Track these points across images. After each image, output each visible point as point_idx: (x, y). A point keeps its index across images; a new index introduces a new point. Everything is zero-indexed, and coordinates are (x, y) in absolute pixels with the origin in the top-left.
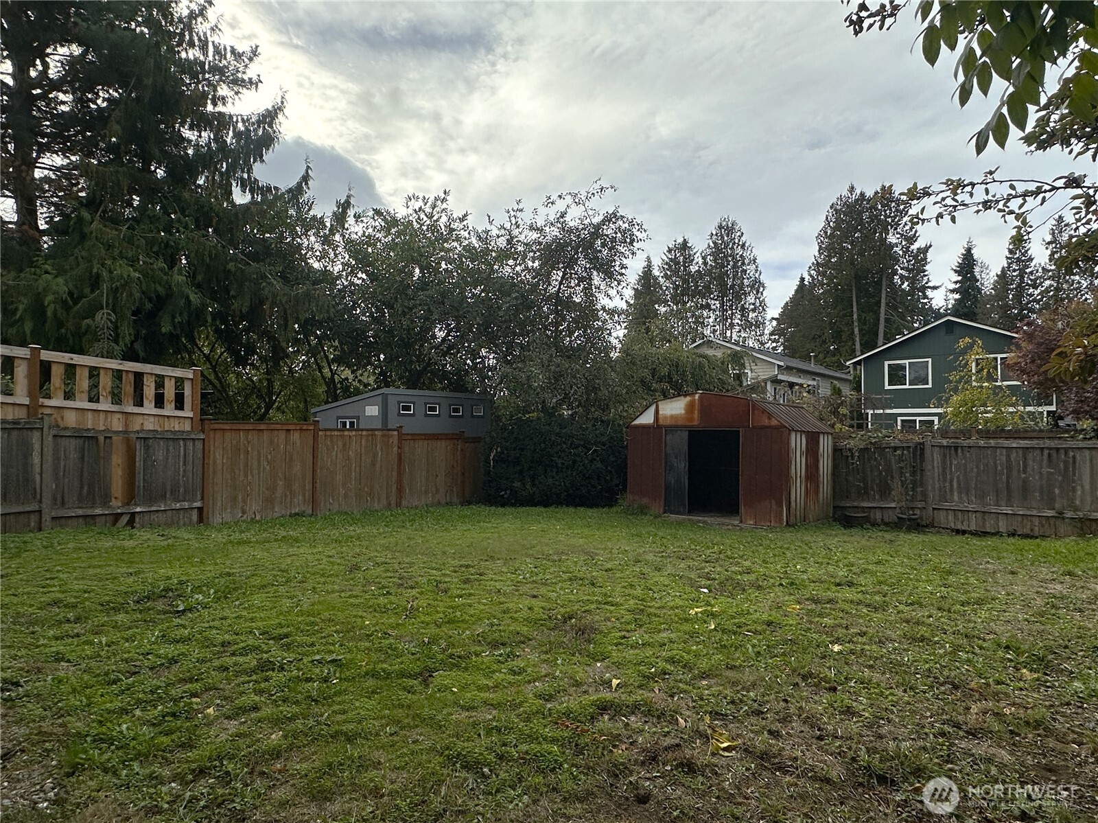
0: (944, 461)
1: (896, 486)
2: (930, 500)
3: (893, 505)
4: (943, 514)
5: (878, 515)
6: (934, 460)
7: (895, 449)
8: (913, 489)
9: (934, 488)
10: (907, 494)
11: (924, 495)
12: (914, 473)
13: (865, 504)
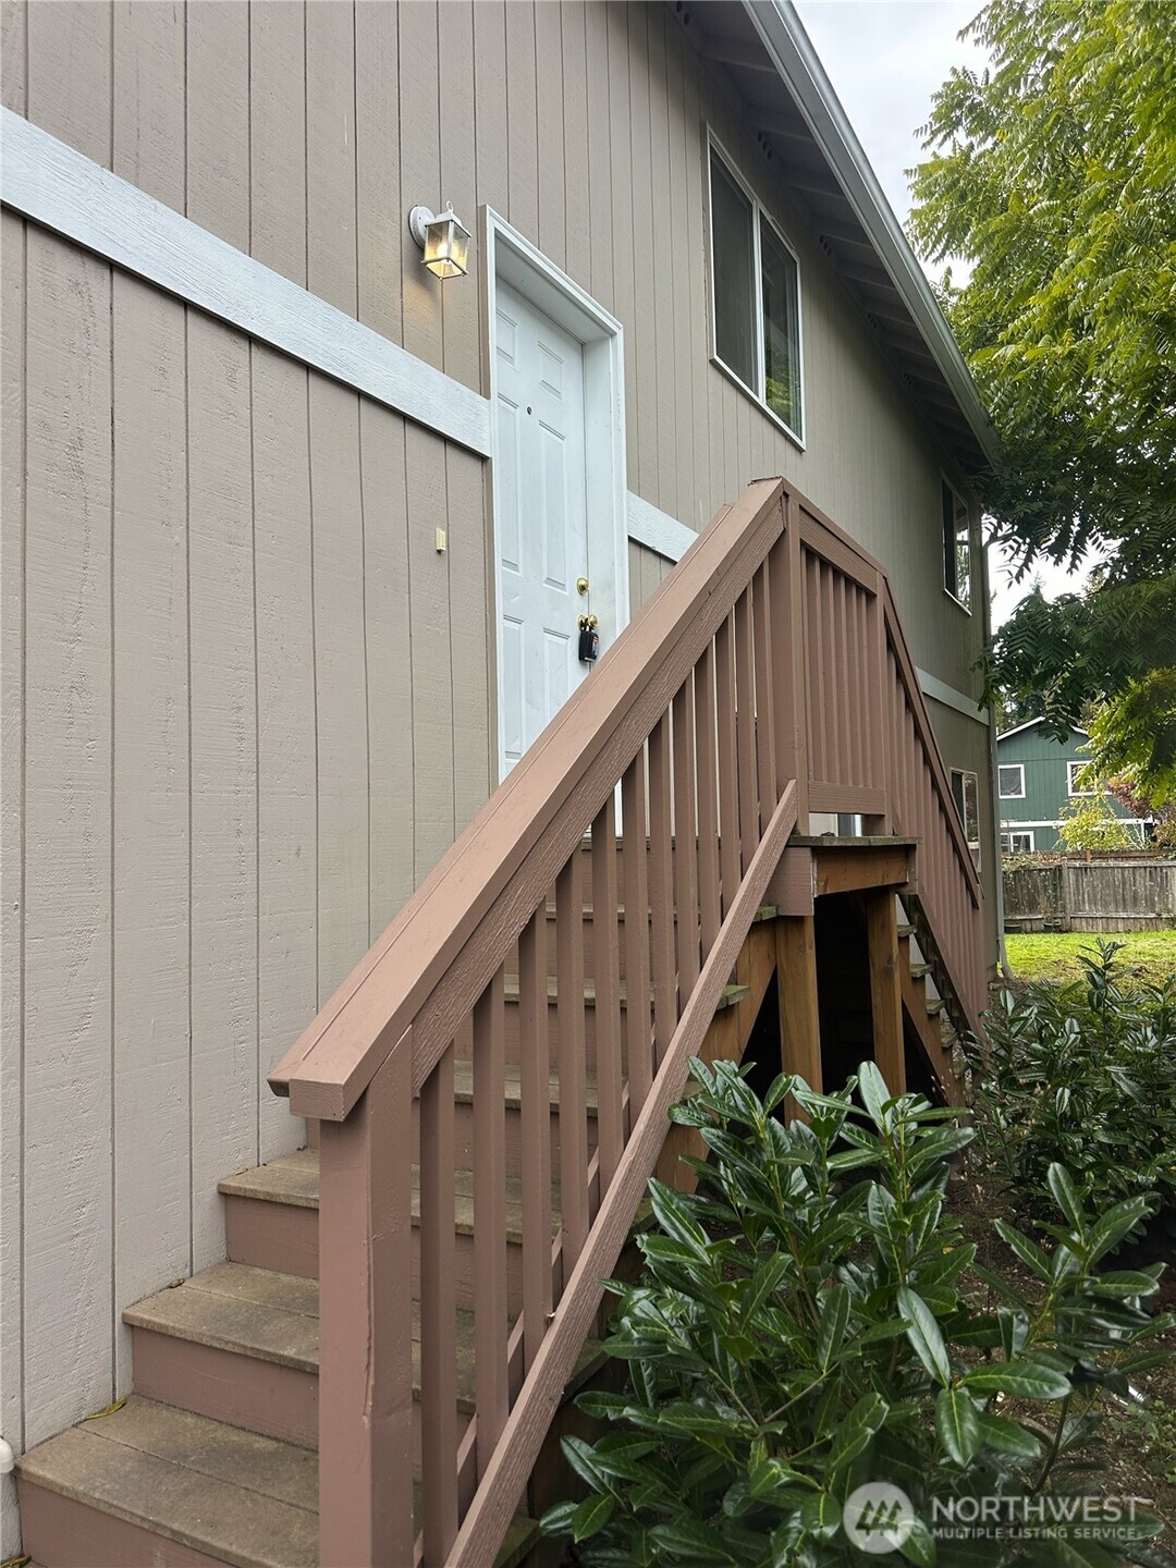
0: (1077, 881)
1: (1042, 899)
2: (1068, 912)
3: (1040, 916)
4: (1078, 921)
5: (1028, 926)
6: (1070, 878)
7: (1040, 870)
8: (1056, 903)
9: (1070, 900)
10: (1051, 907)
11: (1064, 907)
12: (1055, 890)
13: (1018, 917)
